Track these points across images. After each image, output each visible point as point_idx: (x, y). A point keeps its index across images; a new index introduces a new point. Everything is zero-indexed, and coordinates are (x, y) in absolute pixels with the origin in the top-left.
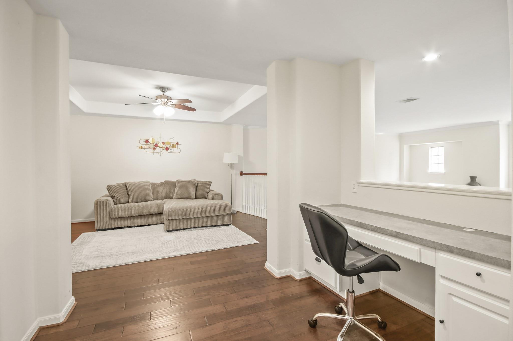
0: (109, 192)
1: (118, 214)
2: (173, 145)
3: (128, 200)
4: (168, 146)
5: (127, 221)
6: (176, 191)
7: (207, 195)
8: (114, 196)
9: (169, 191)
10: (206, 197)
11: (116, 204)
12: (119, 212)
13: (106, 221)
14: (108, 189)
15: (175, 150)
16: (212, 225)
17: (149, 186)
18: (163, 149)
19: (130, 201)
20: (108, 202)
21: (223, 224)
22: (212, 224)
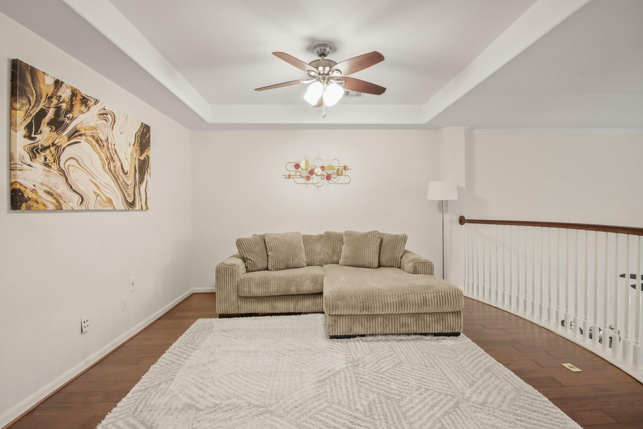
0: (239, 250)
1: (250, 292)
2: (338, 170)
3: (268, 265)
4: (330, 172)
5: (264, 304)
6: (343, 250)
7: (401, 262)
8: (245, 257)
9: (332, 251)
10: (398, 266)
11: (249, 272)
12: (251, 288)
13: (232, 302)
14: (238, 245)
15: (342, 179)
16: (420, 332)
17: (300, 242)
18: (323, 177)
19: (270, 266)
20: (234, 269)
21: (443, 331)
22: (421, 329)
